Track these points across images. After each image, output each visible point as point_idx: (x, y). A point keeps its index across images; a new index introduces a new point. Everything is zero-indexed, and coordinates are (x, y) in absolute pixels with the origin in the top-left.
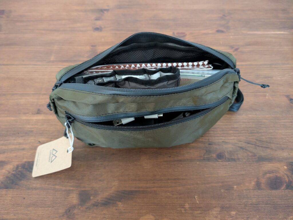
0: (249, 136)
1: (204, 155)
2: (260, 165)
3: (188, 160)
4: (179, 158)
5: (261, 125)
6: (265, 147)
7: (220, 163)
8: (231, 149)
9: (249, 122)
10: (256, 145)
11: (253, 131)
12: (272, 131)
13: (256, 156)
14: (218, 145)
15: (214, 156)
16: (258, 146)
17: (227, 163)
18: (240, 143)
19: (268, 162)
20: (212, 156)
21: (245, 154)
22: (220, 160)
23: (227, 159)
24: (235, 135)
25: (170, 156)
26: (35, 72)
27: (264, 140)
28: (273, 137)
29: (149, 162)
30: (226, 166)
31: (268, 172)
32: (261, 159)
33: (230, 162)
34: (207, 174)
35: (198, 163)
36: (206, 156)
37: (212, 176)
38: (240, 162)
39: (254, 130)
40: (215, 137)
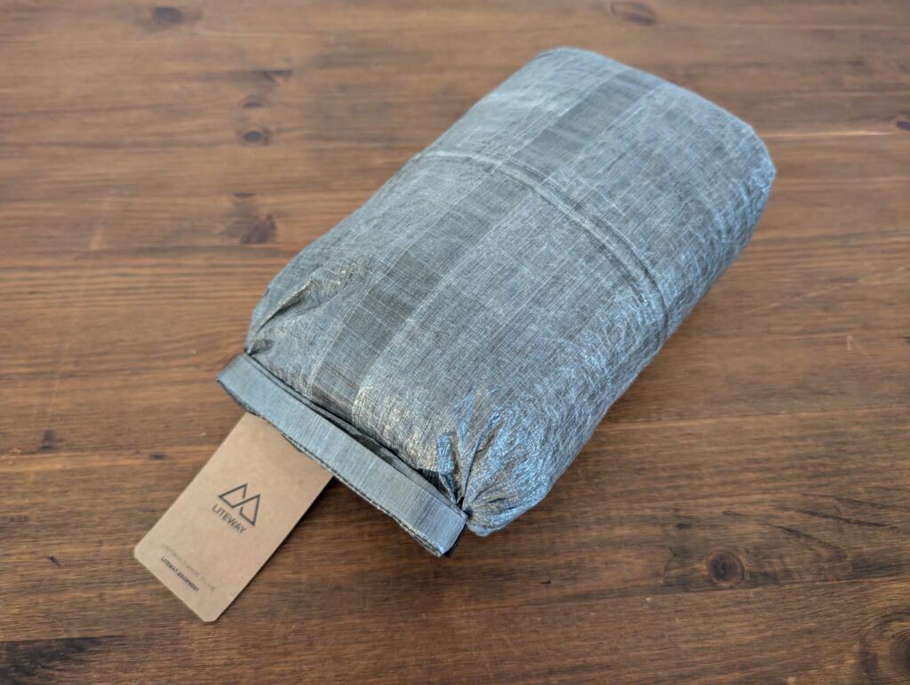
0: (812, 487)
1: (666, 569)
2: (862, 589)
3: (611, 591)
4: (582, 587)
5: (844, 443)
6: (869, 524)
7: (725, 593)
8: (757, 540)
9: (803, 438)
10: (841, 519)
11: (822, 469)
12: (883, 464)
13: (846, 556)
14: (711, 526)
15: (702, 567)
16: (848, 521)
17: (751, 592)
18: (786, 513)
19: (887, 579)
20: (695, 570)
21: (809, 555)
22: (724, 584)
23: (747, 577)
24: (763, 485)
25: (549, 582)
26: (31, 293)
27: (865, 497)
28: (888, 484)
29: (475, 610)
30: (748, 602)
31: (896, 613)
32: (865, 569)
33: (759, 589)
34: (687, 642)
35: (648, 599)
36: (673, 572)
37: (706, 645)
38: (796, 586)
39: (823, 465)
40: (695, 498)
